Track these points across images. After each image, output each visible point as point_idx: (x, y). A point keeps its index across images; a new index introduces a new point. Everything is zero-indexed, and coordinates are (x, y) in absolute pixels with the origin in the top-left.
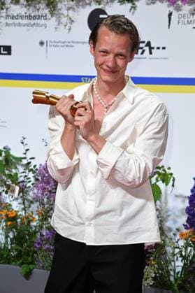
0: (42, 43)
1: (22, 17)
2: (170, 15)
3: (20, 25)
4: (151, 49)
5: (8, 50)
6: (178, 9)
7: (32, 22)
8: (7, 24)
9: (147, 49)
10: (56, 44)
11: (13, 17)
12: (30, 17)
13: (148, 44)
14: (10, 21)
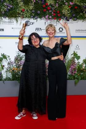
0: (13, 28)
1: (7, 22)
2: (45, 23)
3: (6, 24)
4: (41, 30)
5: (3, 30)
6: (47, 22)
7: (10, 23)
8: (2, 24)
9: (40, 30)
10: (16, 28)
11: (4, 22)
12: (9, 22)
13: (40, 29)
14: (3, 23)
